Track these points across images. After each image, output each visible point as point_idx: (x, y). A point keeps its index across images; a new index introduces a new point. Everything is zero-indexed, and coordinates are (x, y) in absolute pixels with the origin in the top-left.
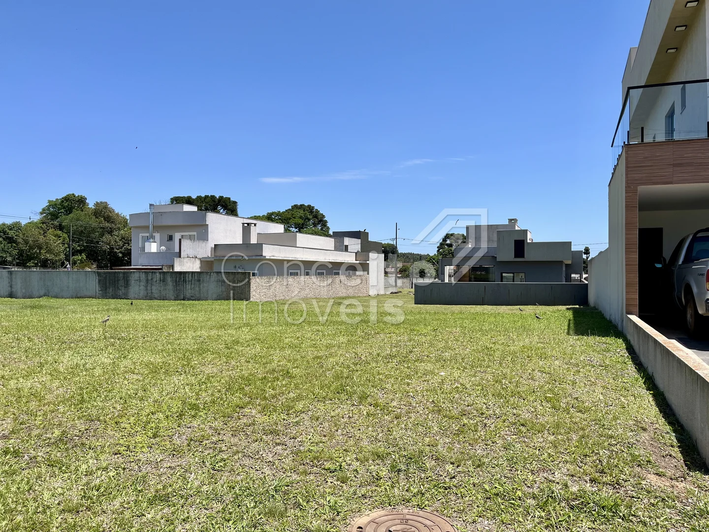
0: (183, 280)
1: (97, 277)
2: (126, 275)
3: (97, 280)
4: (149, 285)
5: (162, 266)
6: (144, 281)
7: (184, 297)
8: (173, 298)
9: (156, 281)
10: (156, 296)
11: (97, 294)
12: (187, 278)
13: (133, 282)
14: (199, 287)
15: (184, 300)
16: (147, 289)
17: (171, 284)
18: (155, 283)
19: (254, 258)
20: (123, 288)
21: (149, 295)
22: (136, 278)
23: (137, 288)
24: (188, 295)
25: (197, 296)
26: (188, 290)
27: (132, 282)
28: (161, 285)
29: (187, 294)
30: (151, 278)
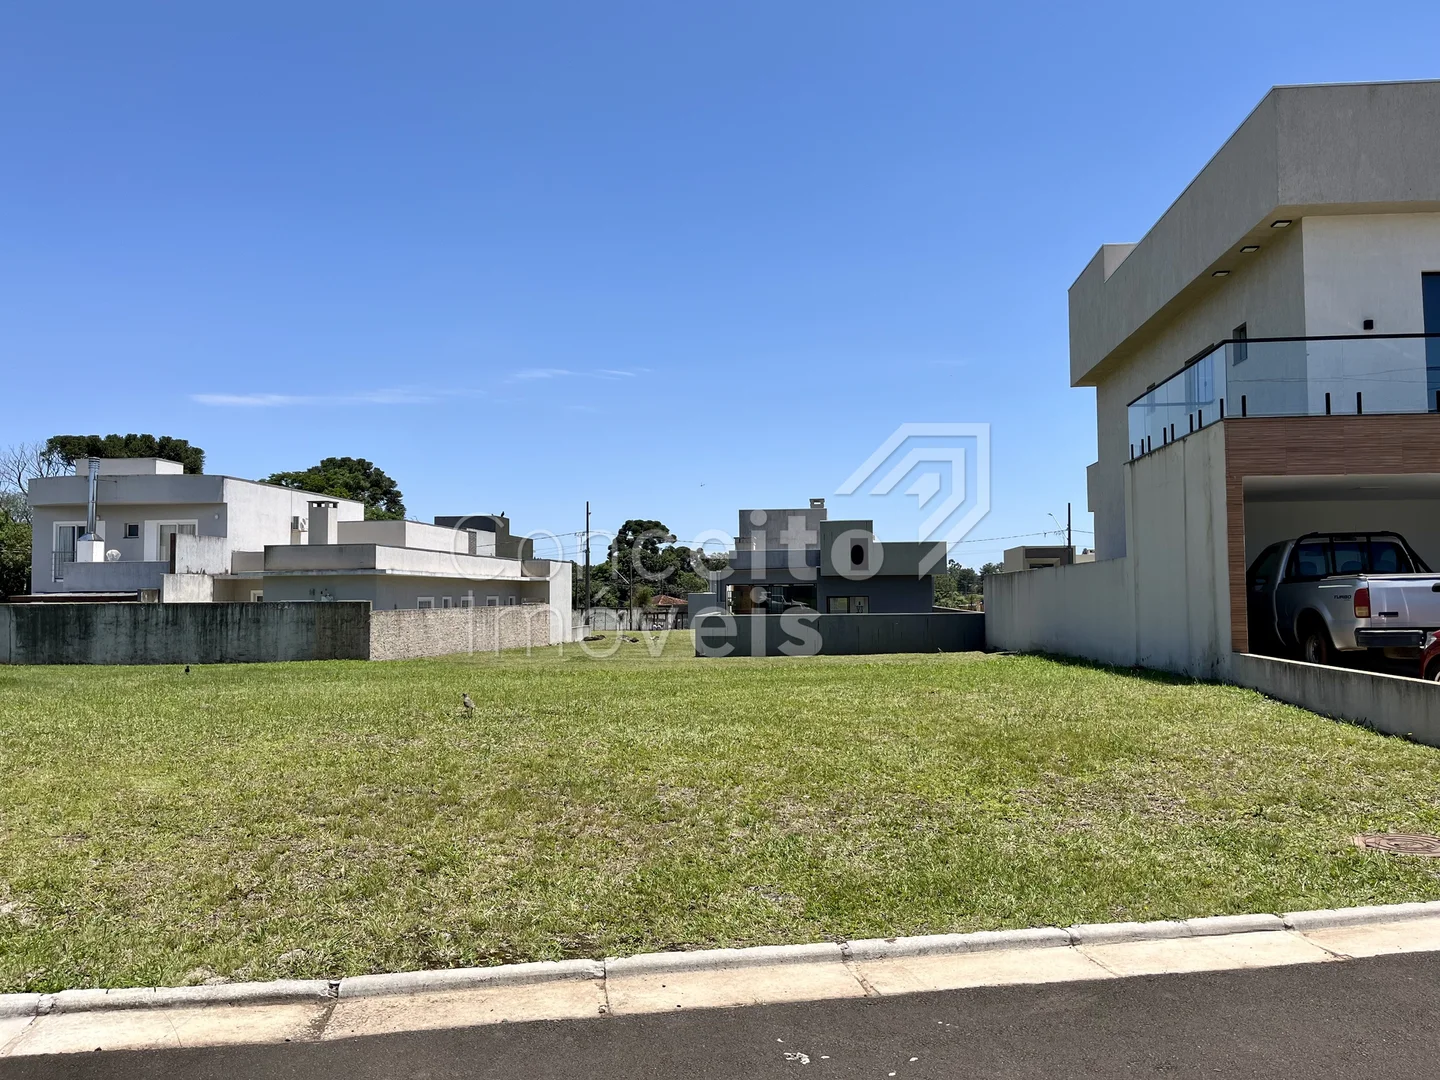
0: (221, 621)
1: (14, 619)
2: (83, 613)
3: (13, 625)
4: (141, 633)
5: (139, 591)
6: (129, 625)
7: (221, 656)
8: (197, 658)
9: (157, 624)
10: (156, 655)
11: (13, 655)
12: (229, 617)
13: (101, 626)
14: (258, 635)
15: (221, 661)
16: (134, 642)
17: (192, 629)
18: (154, 628)
19: (359, 573)
20: (77, 640)
21: (139, 653)
22: (108, 619)
23: (110, 641)
24: (231, 651)
25: (254, 653)
26: (233, 640)
27: (99, 627)
28: (169, 631)
29: (229, 649)
30: (144, 618)
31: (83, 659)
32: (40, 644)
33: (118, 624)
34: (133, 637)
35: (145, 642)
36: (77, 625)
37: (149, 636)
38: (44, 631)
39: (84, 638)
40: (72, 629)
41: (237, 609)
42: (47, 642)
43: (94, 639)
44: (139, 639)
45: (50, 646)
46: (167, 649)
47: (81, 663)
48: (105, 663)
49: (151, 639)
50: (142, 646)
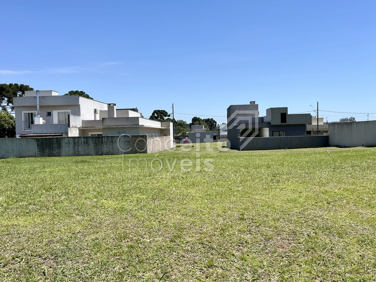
0: (101, 142)
1: (36, 142)
2: (58, 140)
3: (36, 144)
6: (73, 144)
7: (102, 153)
8: (94, 154)
9: (81, 143)
10: (82, 153)
11: (36, 154)
12: (103, 140)
13: (64, 144)
14: (113, 146)
15: (102, 155)
17: (92, 144)
18: (80, 145)
20: (57, 149)
22: (66, 142)
23: (67, 149)
24: (105, 152)
25: (111, 152)
26: (105, 148)
31: (59, 155)
32: (45, 150)
33: (69, 144)
34: (74, 147)
35: (78, 149)
36: (56, 144)
37: (79, 147)
38: (46, 146)
39: (59, 148)
40: (55, 145)
41: (106, 138)
42: (47, 150)
43: (62, 148)
44: (76, 148)
45: (48, 151)
46: (85, 151)
47: (58, 156)
48: (66, 156)
49: (80, 148)
50: (77, 150)
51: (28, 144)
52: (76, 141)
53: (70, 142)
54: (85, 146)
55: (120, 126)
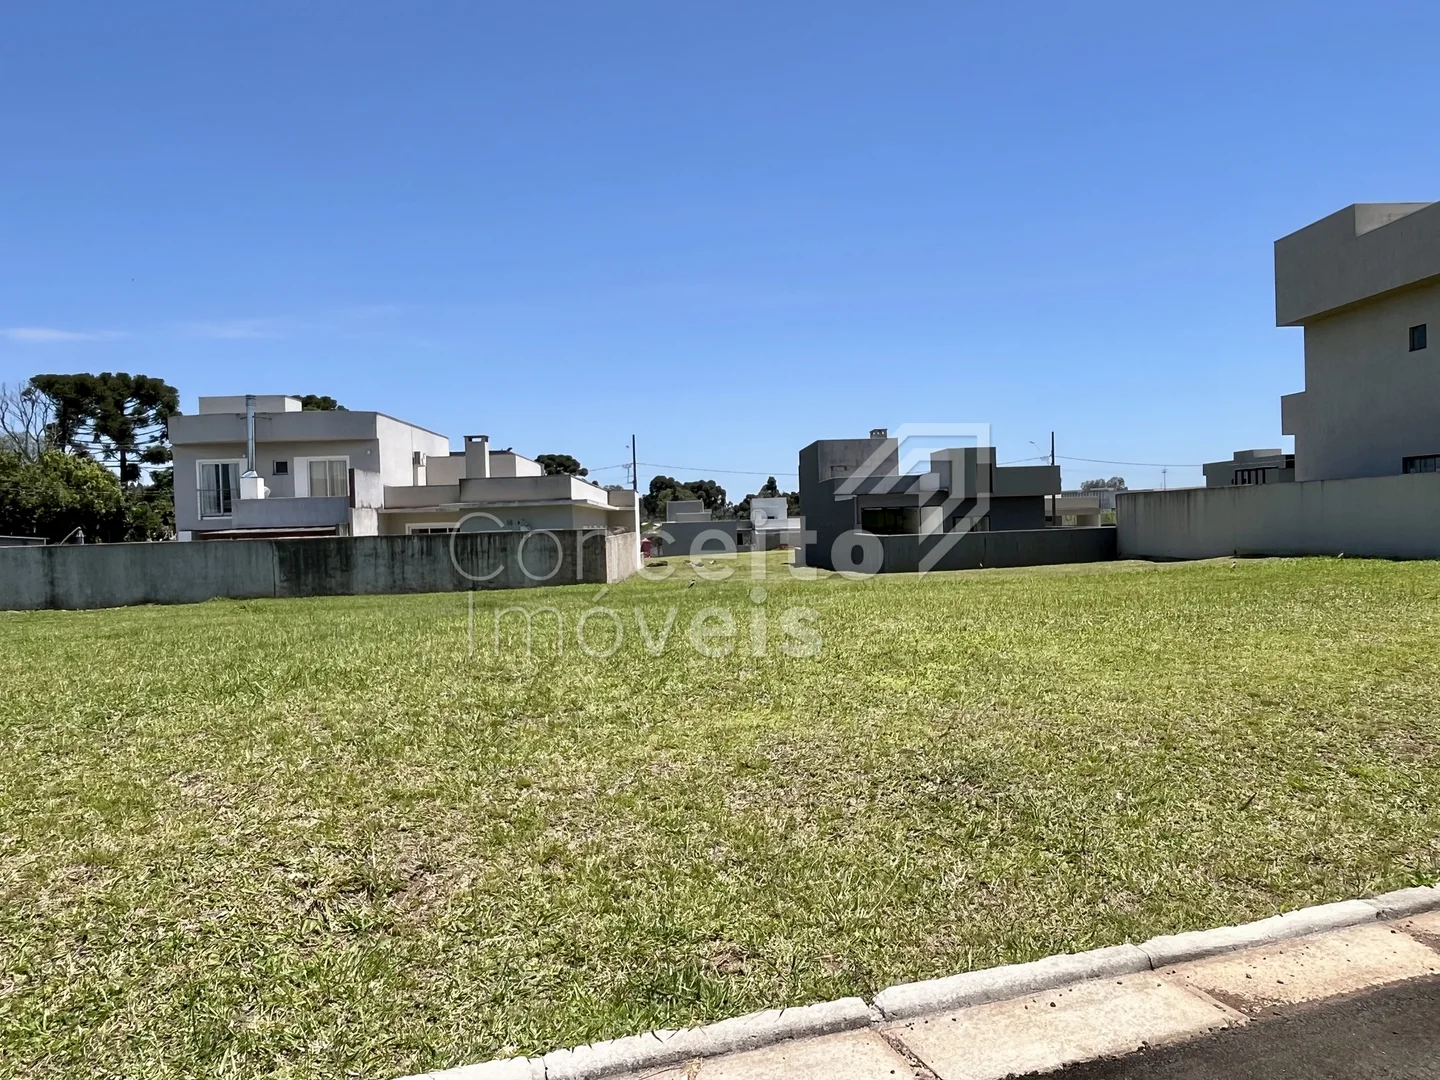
1: (277, 553)
2: (343, 545)
3: (276, 559)
4: (398, 564)
8: (451, 586)
10: (414, 585)
11: (277, 589)
13: (360, 559)
20: (339, 572)
22: (368, 552)
23: (370, 572)
31: (346, 590)
32: (303, 577)
33: (377, 556)
34: (391, 568)
35: (403, 573)
36: (338, 557)
37: (406, 567)
38: (306, 564)
39: (347, 571)
40: (334, 561)
41: (486, 539)
42: (310, 576)
43: (355, 571)
44: (397, 570)
45: (314, 578)
46: (423, 578)
47: (343, 594)
48: (367, 593)
49: (408, 569)
50: (400, 576)
51: (254, 559)
52: (398, 549)
53: (379, 550)
54: (425, 561)
55: (514, 502)
